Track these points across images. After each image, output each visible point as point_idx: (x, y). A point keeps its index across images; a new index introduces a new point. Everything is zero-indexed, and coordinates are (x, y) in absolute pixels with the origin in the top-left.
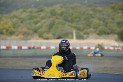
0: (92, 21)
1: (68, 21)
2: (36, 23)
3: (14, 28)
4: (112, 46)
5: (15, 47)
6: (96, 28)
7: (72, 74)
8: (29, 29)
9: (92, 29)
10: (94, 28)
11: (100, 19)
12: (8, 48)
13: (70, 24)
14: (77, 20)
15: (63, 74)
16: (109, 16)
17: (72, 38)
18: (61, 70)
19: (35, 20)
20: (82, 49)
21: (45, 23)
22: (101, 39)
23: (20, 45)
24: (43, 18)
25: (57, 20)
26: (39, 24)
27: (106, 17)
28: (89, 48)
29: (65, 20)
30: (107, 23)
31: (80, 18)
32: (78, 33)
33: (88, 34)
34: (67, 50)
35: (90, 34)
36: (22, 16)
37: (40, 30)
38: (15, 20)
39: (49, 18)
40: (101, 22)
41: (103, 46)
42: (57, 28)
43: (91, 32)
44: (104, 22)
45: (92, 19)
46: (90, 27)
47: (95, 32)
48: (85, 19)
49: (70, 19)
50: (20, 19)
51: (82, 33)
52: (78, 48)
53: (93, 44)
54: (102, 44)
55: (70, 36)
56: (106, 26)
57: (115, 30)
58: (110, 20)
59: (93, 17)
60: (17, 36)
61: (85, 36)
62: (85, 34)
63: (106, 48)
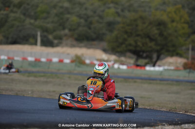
0: (68, 19)
1: (30, 16)
4: (98, 60)
6: (74, 30)
9: (67, 31)
10: (70, 30)
11: (80, 16)
13: (32, 21)
14: (45, 15)
16: (95, 12)
17: (36, 44)
20: (50, 61)
22: (80, 47)
25: (12, 15)
27: (90, 13)
28: (61, 61)
29: (24, 14)
30: (91, 23)
31: (48, 13)
32: (45, 36)
33: (60, 38)
35: (64, 38)
40: (82, 21)
41: (83, 59)
42: (12, 26)
43: (66, 35)
44: (86, 21)
45: (68, 16)
46: (64, 29)
47: (71, 36)
48: (56, 15)
49: (32, 13)
52: (43, 60)
53: (68, 54)
54: (82, 55)
55: (31, 40)
56: (90, 28)
57: (104, 34)
58: (97, 18)
59: (69, 13)
61: (56, 42)
62: (55, 38)
63: (88, 61)
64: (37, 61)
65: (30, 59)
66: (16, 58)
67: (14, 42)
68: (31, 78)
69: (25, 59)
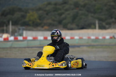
0: (114, 12)
2: (61, 15)
3: (40, 19)
5: (41, 38)
7: (63, 65)
8: (54, 20)
9: (113, 20)
12: (35, 39)
13: (93, 15)
14: (100, 11)
15: (53, 65)
17: (95, 28)
18: (51, 61)
19: (60, 12)
20: (104, 38)
21: (69, 14)
23: (46, 36)
24: (67, 10)
25: (80, 12)
26: (63, 16)
29: (88, 11)
31: (102, 9)
32: (101, 23)
33: (109, 24)
34: (59, 40)
35: (112, 24)
36: (47, 9)
37: (64, 21)
38: (41, 12)
39: (73, 9)
42: (81, 19)
45: (114, 10)
46: (112, 18)
48: (107, 10)
49: (92, 10)
50: (45, 11)
51: (104, 24)
52: (100, 38)
55: (93, 26)
59: (114, 8)
60: (43, 27)
61: (107, 26)
62: (107, 24)
64: (97, 38)
65: (93, 38)
66: (84, 38)
67: (83, 28)
68: (94, 49)
69: (89, 38)
